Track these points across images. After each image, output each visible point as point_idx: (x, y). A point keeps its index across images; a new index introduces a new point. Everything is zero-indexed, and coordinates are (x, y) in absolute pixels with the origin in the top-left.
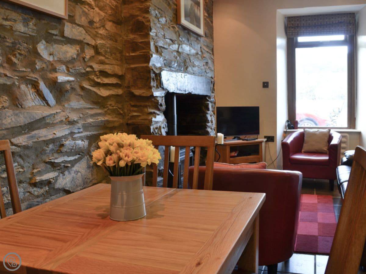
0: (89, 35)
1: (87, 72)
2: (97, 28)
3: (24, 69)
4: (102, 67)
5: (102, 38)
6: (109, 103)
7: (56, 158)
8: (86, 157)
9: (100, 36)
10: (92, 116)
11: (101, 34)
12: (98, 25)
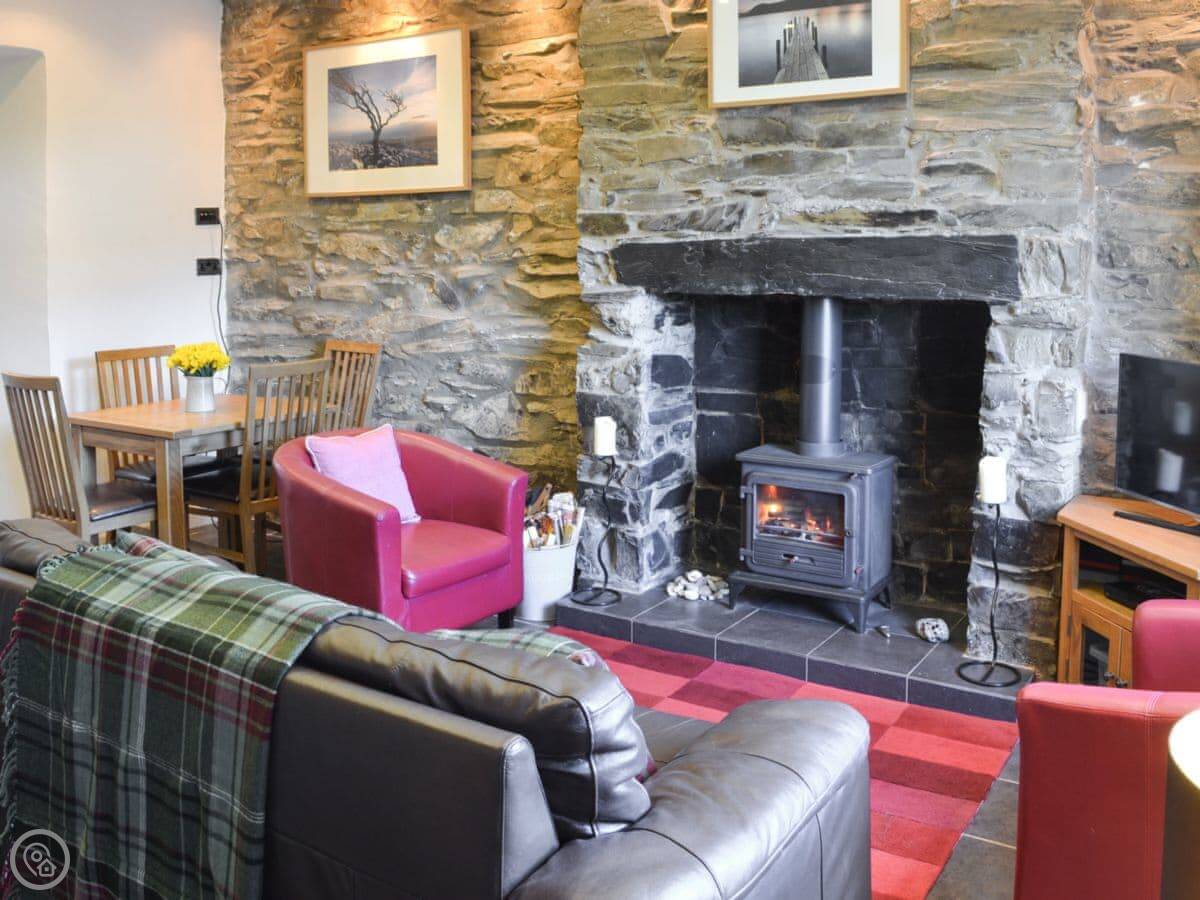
0: (523, 198)
1: (515, 259)
2: (539, 181)
3: (422, 266)
4: (544, 248)
5: (548, 197)
6: (560, 310)
7: (455, 381)
8: (507, 393)
9: (543, 194)
10: (519, 329)
11: (545, 191)
12: (541, 176)
